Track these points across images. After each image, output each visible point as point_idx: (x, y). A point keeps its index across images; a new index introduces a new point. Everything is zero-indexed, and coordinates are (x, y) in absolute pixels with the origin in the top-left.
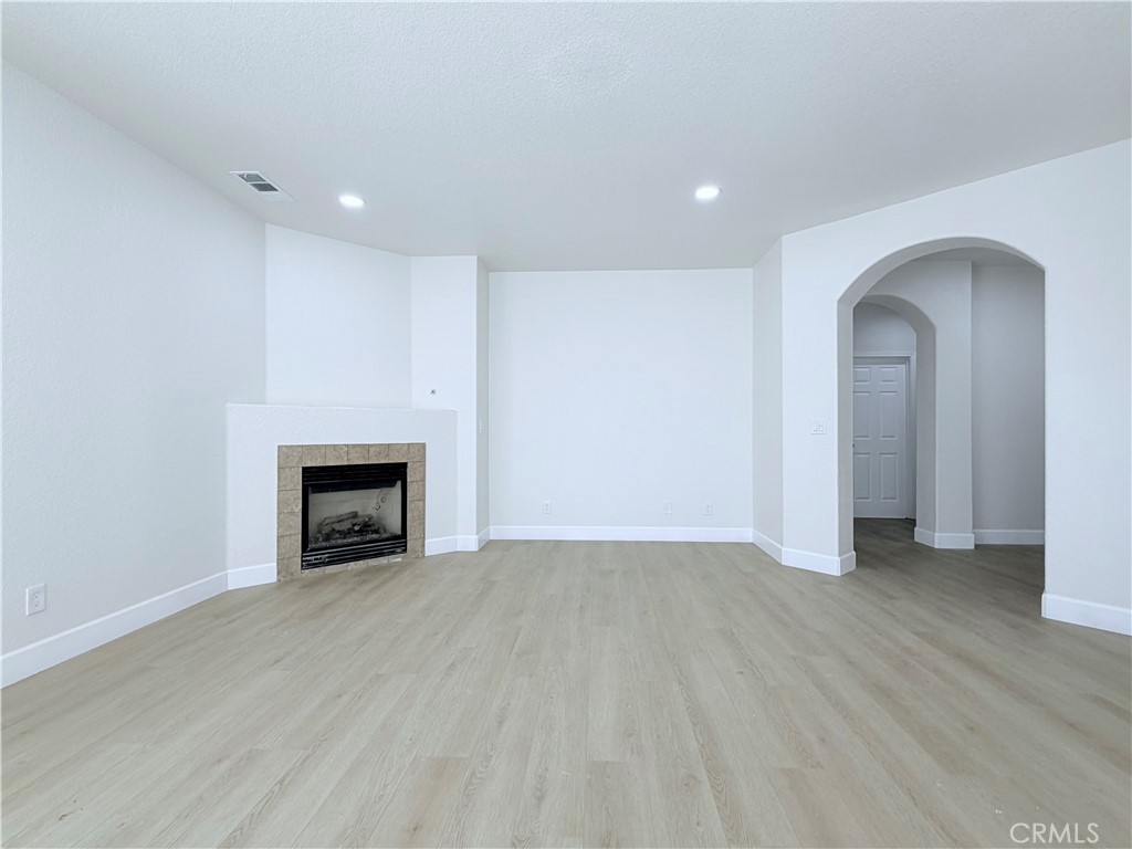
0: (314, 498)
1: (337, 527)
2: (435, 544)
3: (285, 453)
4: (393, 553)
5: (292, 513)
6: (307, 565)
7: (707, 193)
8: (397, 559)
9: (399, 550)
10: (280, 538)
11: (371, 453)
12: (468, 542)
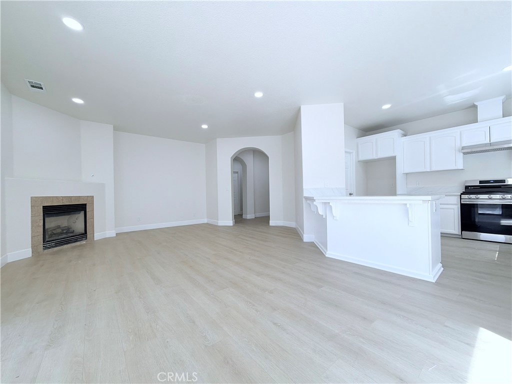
0: (47, 219)
1: (55, 232)
2: (98, 236)
3: (34, 200)
4: (82, 240)
5: (38, 226)
6: (45, 248)
7: (205, 127)
8: (84, 242)
9: (84, 239)
10: (32, 237)
11: (72, 200)
12: (111, 233)
